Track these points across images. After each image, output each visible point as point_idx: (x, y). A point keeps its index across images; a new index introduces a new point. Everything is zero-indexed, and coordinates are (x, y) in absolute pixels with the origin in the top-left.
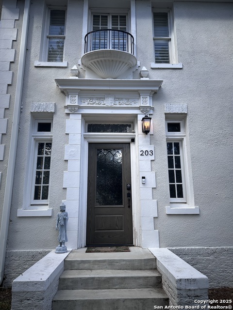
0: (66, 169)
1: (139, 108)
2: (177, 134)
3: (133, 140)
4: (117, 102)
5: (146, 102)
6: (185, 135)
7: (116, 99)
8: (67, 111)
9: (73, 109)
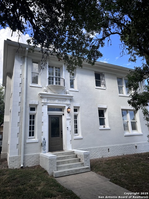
0: (43, 125)
1: (66, 104)
2: (76, 113)
3: (64, 115)
4: (59, 102)
5: (68, 102)
6: (79, 113)
7: (59, 100)
8: (42, 104)
9: (45, 104)
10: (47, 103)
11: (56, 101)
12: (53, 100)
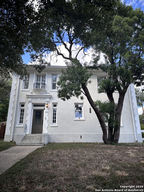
0: (27, 116)
2: (55, 107)
5: (48, 100)
6: (58, 108)
9: (30, 102)
10: (31, 101)
11: (39, 100)
12: (36, 99)
